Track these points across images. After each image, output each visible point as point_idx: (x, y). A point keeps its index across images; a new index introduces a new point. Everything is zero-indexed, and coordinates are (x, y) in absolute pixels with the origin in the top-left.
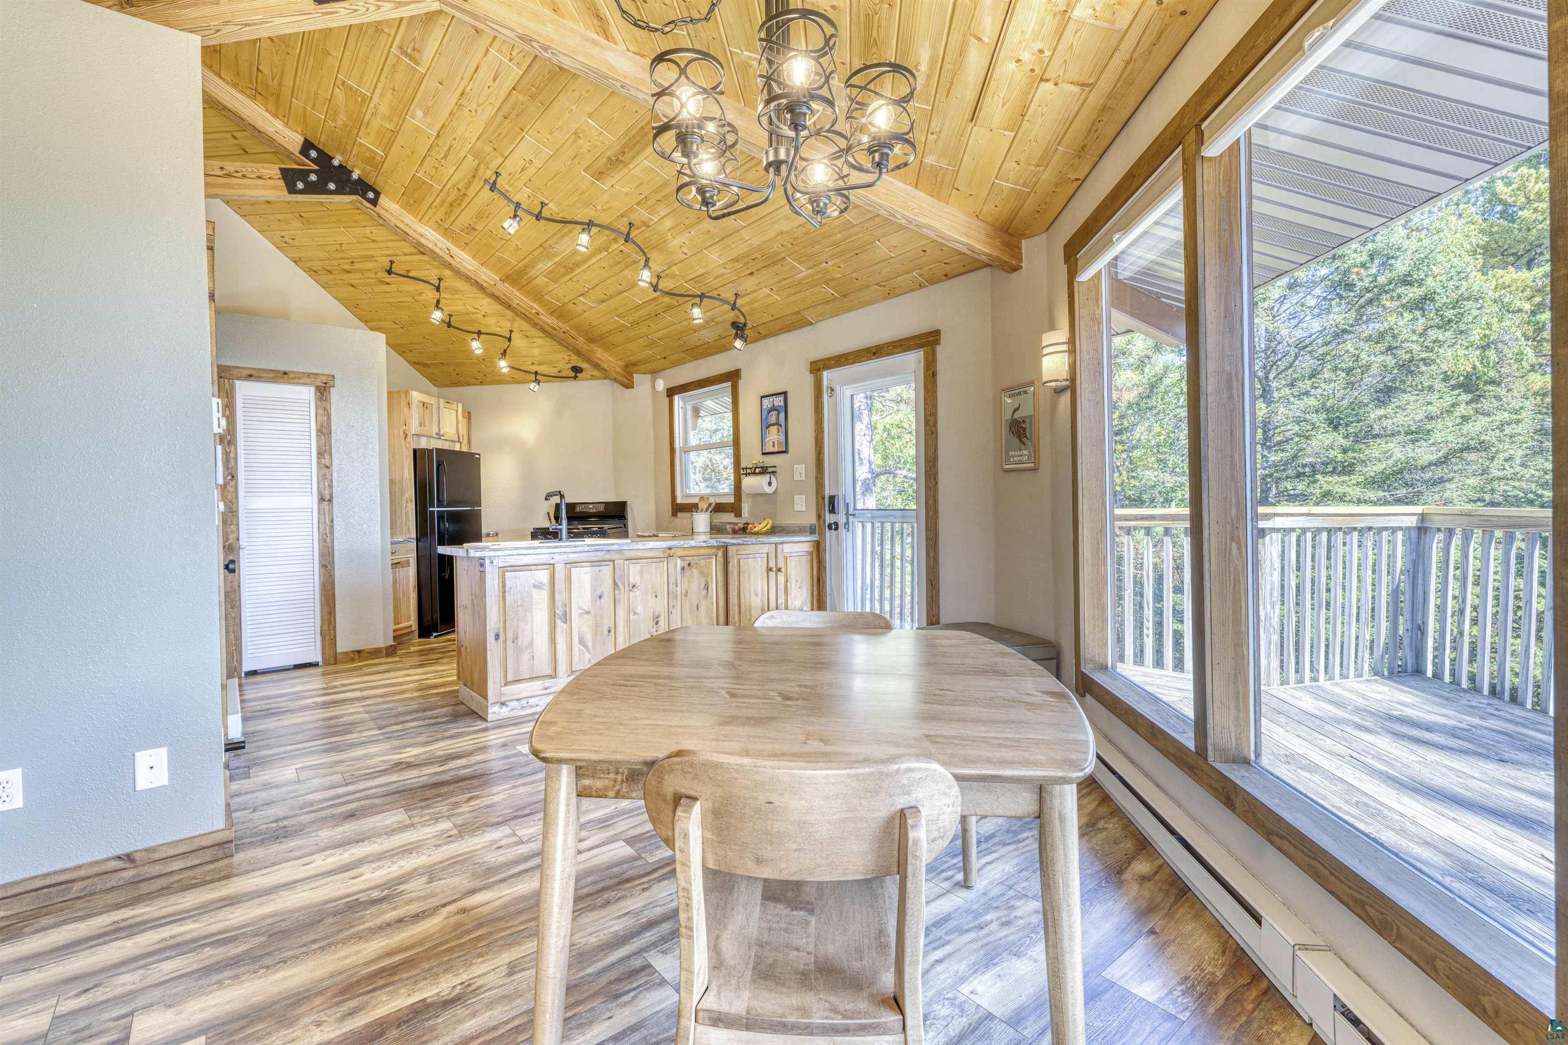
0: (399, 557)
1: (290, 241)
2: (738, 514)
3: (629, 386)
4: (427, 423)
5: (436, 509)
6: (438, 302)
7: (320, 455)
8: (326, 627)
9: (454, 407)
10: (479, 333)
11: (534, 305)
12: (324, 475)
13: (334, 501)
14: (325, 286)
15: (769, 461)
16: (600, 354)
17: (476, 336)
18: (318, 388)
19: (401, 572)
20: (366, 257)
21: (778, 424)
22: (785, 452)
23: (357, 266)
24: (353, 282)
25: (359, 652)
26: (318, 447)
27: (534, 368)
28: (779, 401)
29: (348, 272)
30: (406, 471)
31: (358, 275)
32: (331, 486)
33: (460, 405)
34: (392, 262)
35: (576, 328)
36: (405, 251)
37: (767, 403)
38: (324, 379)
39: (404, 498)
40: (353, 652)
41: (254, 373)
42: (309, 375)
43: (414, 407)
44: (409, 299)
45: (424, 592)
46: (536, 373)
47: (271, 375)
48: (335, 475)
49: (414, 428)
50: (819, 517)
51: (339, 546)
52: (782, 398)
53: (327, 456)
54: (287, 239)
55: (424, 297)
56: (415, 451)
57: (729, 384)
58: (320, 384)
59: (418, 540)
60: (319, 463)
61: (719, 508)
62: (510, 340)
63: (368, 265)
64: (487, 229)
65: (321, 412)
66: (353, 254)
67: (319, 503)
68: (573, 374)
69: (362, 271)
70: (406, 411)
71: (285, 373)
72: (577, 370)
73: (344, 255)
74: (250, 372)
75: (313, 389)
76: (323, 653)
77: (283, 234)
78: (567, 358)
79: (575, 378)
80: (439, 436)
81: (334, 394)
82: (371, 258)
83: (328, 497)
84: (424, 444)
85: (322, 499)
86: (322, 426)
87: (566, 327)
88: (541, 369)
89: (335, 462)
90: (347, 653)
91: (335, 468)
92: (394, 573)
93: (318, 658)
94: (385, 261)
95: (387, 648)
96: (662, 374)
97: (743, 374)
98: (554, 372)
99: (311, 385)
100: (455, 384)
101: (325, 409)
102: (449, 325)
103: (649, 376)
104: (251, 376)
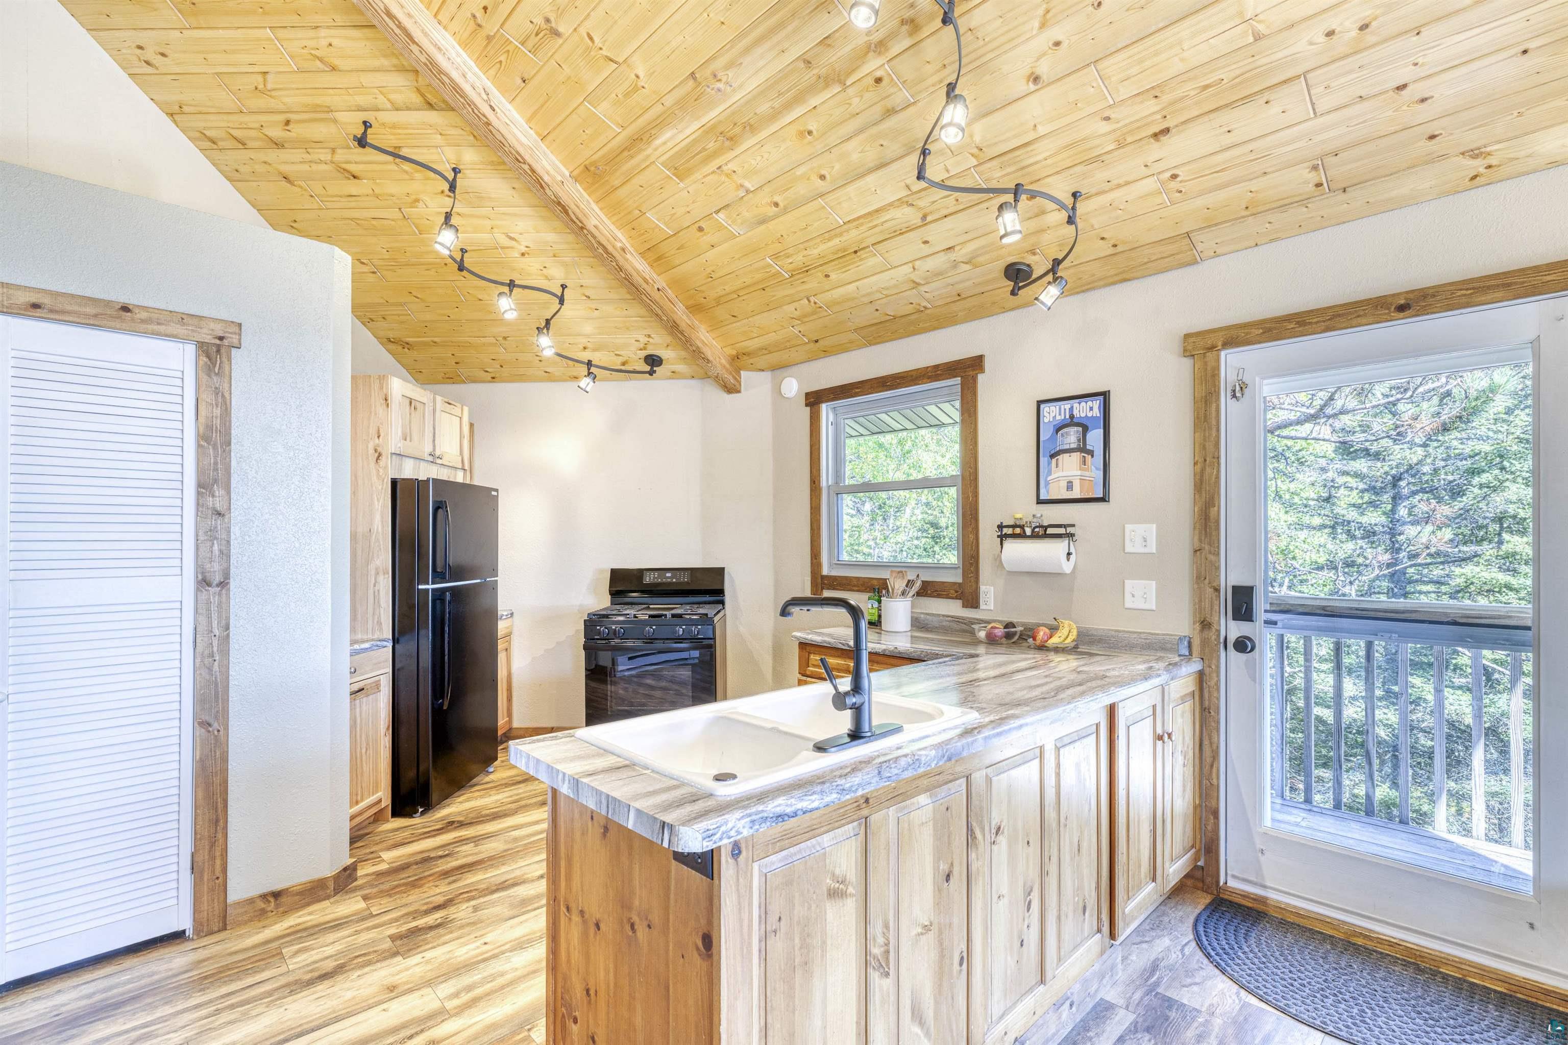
0: (365, 678)
1: (157, 60)
2: (972, 601)
3: (731, 389)
4: (415, 436)
5: (430, 587)
6: (448, 216)
7: (204, 487)
8: (203, 855)
9: (458, 411)
10: (512, 285)
11: (619, 235)
12: (213, 530)
13: (233, 584)
14: (234, 177)
15: (1052, 515)
16: (704, 336)
17: (506, 289)
18: (202, 348)
19: (365, 703)
20: (316, 109)
21: (1083, 449)
22: (1103, 499)
23: (297, 131)
24: (286, 169)
25: (276, 895)
26: (200, 471)
27: (585, 356)
28: (1089, 410)
29: (278, 145)
30: (378, 518)
31: (298, 155)
32: (226, 555)
33: (466, 409)
34: (366, 125)
35: (677, 284)
36: (398, 98)
37: (1051, 414)
38: (219, 330)
39: (372, 567)
40: (264, 897)
41: (46, 301)
42: (183, 318)
43: (394, 405)
44: (394, 214)
45: (403, 731)
46: (589, 364)
47: (90, 310)
48: (235, 531)
49: (393, 442)
50: (1205, 625)
51: (238, 676)
52: (1096, 404)
53: (219, 492)
54: (149, 54)
55: (420, 210)
56: (394, 483)
57: (958, 380)
58: (208, 339)
59: (395, 641)
60: (198, 505)
61: (928, 590)
62: (562, 301)
63: (320, 131)
64: (583, 31)
65: (207, 397)
66: (291, 100)
67: (198, 590)
68: (648, 368)
69: (307, 144)
70: (381, 410)
71: (125, 309)
72: (653, 361)
73: (273, 104)
74: (34, 299)
75: (191, 349)
76: (196, 910)
77: (143, 38)
78: (644, 340)
79: (651, 373)
80: (434, 459)
81: (240, 362)
82: (323, 113)
83: (217, 578)
84: (409, 471)
85: (203, 582)
86: (209, 427)
87: (661, 282)
88: (597, 358)
89: (238, 502)
90: (251, 901)
91: (236, 515)
92: (352, 708)
93: (185, 923)
94: (352, 123)
95: (336, 877)
96: (795, 369)
97: (987, 364)
98: (616, 363)
99: (184, 339)
100: (451, 378)
101: (217, 391)
102: (461, 268)
103: (767, 375)
104: (35, 306)
